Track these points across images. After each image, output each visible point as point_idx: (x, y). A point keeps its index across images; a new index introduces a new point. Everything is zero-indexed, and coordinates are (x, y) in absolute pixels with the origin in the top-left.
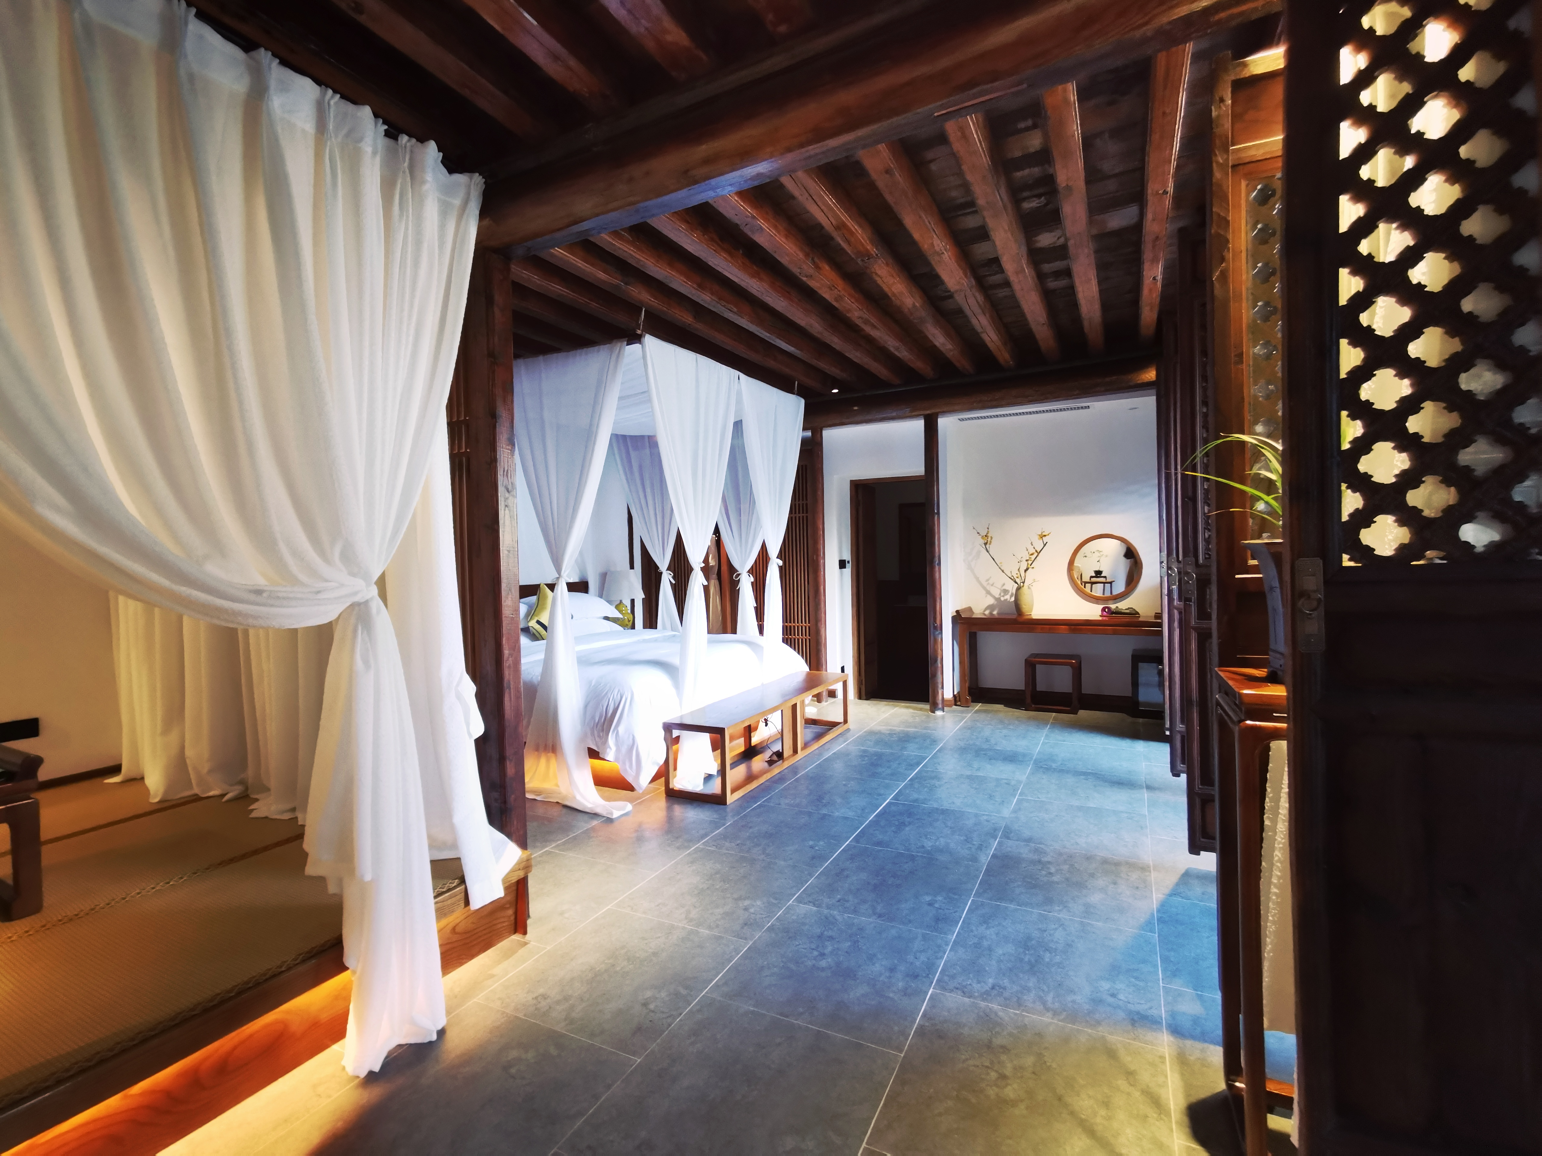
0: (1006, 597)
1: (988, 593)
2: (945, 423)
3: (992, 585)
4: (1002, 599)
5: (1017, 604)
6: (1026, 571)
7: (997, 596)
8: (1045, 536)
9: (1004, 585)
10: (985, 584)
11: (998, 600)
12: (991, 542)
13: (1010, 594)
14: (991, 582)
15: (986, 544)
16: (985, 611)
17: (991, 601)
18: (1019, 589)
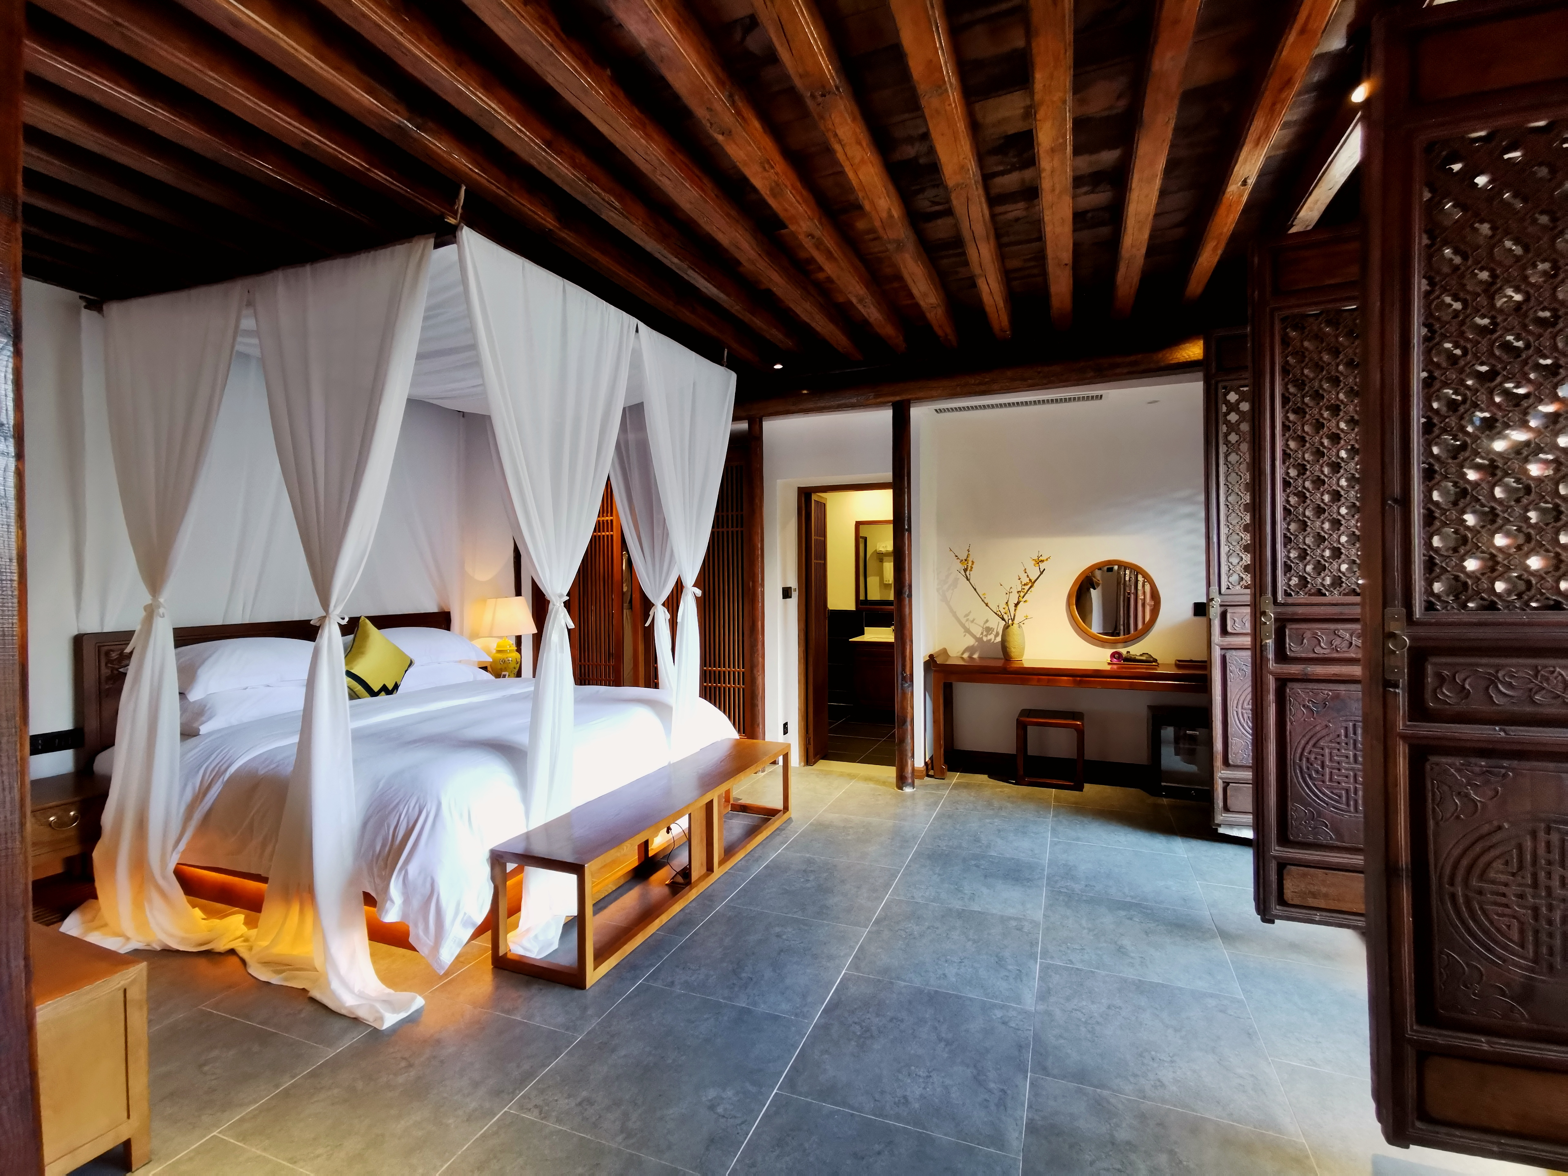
0: (989, 637)
1: (968, 631)
2: (920, 414)
3: (972, 621)
4: (985, 639)
5: (1004, 646)
6: (1016, 605)
7: (978, 636)
8: (1042, 561)
9: (987, 621)
10: (963, 620)
11: (979, 640)
12: (972, 568)
13: (994, 633)
14: (971, 617)
15: (965, 570)
16: (963, 654)
17: (971, 642)
18: (1007, 627)
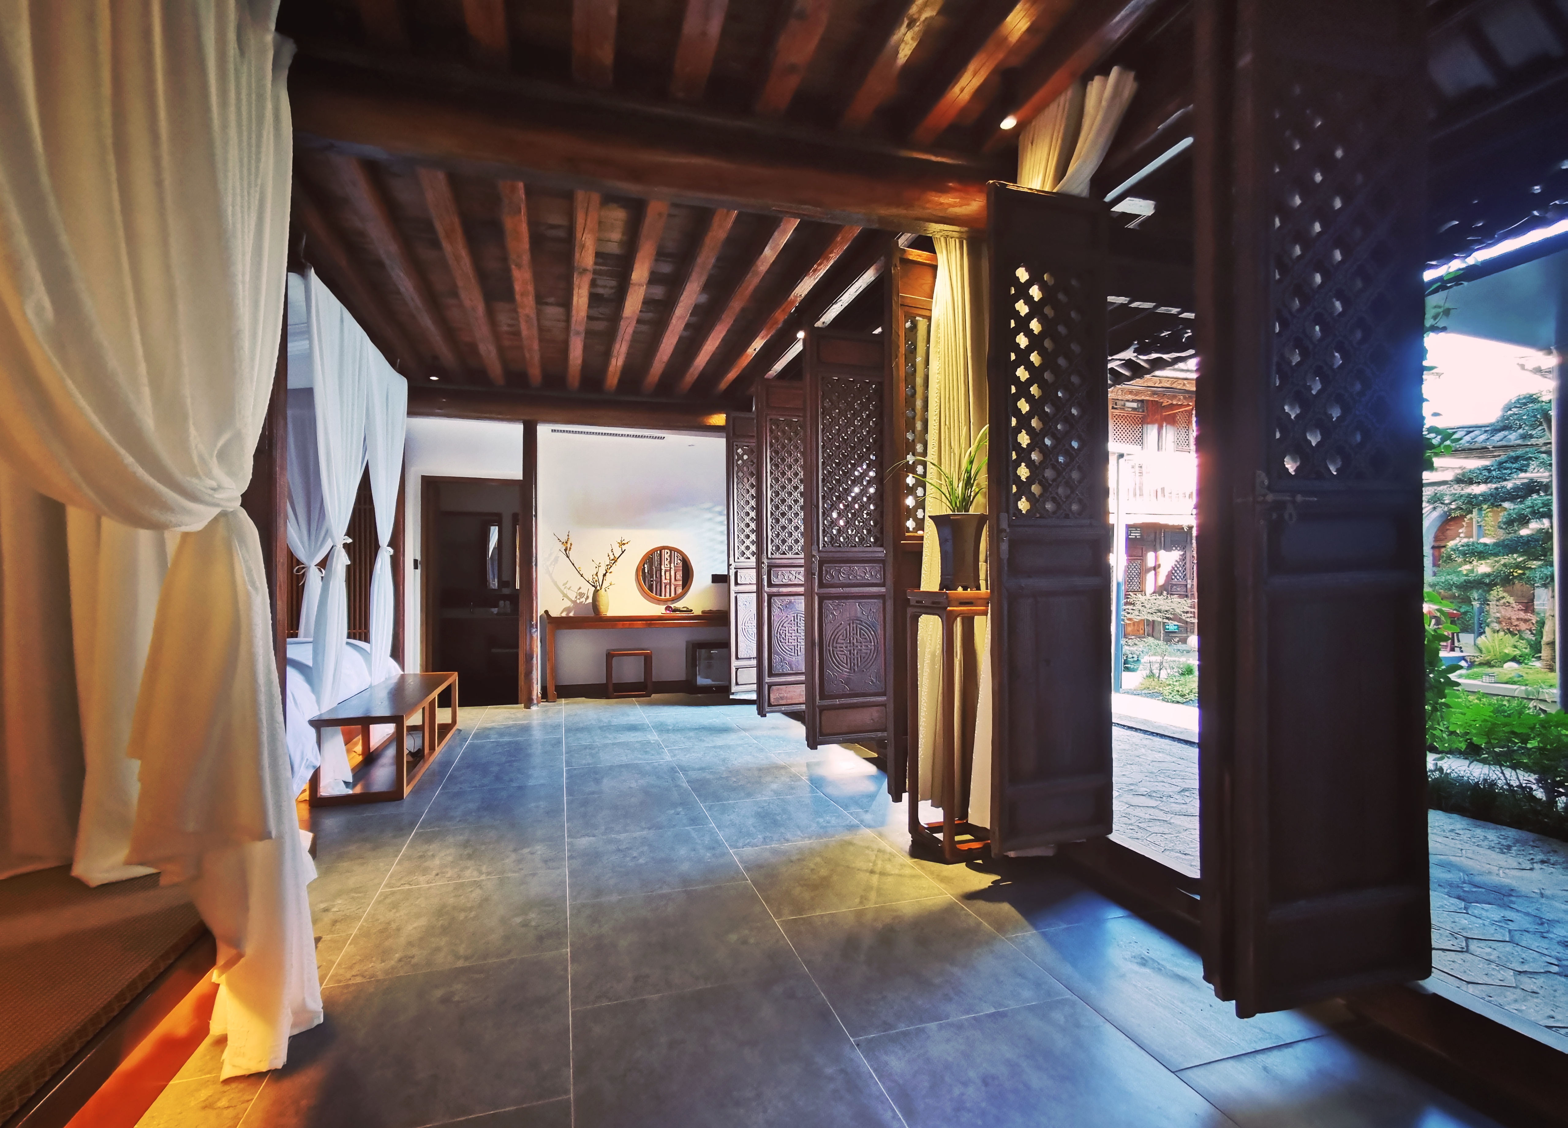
0: (581, 600)
1: (565, 596)
2: (544, 432)
3: (569, 589)
4: (578, 601)
5: (595, 605)
6: (605, 575)
7: (574, 599)
8: (624, 544)
9: (580, 588)
10: (562, 588)
11: (574, 602)
12: (570, 548)
13: (585, 597)
14: (568, 586)
15: (566, 550)
16: (561, 613)
17: (568, 604)
18: (596, 592)
